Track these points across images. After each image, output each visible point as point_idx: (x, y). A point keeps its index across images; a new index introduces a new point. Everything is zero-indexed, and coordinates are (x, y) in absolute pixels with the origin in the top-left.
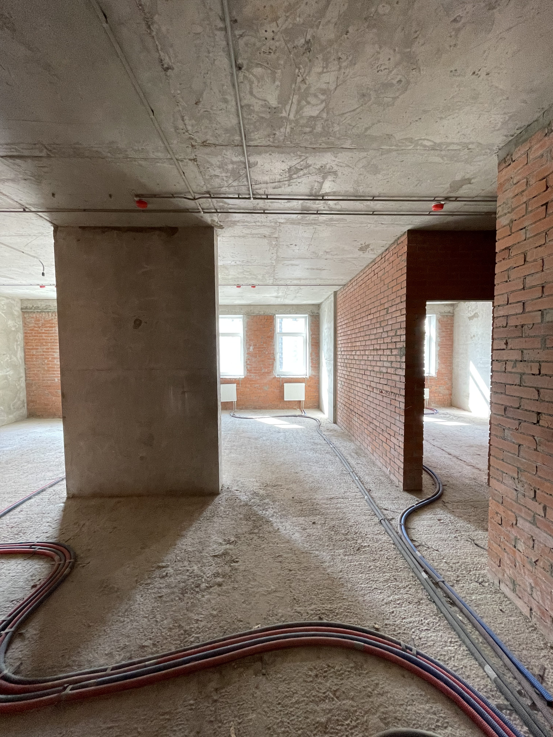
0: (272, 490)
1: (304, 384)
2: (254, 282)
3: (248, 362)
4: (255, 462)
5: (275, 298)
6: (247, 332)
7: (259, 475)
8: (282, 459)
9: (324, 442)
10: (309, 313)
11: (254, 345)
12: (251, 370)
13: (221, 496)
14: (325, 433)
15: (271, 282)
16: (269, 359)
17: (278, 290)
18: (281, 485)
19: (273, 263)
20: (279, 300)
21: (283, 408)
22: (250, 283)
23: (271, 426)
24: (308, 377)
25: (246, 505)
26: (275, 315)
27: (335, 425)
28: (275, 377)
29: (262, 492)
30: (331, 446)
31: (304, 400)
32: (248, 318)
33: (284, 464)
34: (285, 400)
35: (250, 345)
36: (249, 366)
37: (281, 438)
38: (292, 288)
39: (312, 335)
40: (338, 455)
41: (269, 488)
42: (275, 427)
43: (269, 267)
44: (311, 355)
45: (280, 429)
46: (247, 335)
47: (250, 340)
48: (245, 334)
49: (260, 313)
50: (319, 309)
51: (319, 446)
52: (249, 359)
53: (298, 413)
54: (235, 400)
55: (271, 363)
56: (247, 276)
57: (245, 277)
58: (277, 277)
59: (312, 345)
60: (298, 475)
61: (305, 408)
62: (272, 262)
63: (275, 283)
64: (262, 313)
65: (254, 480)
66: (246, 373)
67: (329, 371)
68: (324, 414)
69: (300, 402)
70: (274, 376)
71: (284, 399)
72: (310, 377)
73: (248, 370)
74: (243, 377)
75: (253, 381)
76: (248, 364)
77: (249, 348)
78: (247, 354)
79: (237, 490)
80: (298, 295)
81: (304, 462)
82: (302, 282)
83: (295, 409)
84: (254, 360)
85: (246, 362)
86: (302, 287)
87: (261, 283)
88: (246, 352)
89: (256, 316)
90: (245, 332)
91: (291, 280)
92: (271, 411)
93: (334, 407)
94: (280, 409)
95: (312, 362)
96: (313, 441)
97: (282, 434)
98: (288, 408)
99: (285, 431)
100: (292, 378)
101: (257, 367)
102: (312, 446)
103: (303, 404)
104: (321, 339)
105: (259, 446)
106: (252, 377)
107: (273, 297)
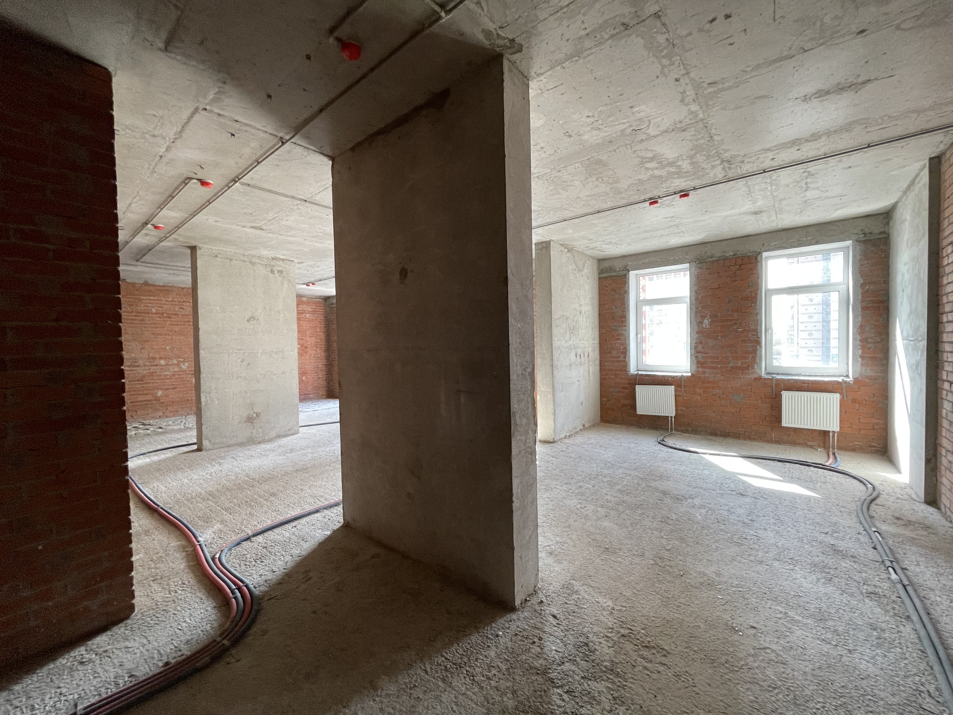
0: (634, 656)
1: (837, 397)
2: (681, 184)
3: (700, 348)
4: (643, 555)
5: (753, 217)
6: (696, 292)
7: (628, 594)
8: (713, 569)
9: (872, 555)
10: (856, 237)
11: (711, 317)
12: (706, 363)
13: (514, 617)
14: (884, 528)
15: (718, 173)
16: (744, 341)
17: (750, 193)
18: (666, 654)
19: (695, 114)
20: (764, 218)
21: (779, 442)
22: (672, 190)
23: (731, 477)
24: (850, 379)
25: (544, 672)
26: (760, 253)
27: (931, 509)
28: (760, 378)
29: (605, 651)
30: (894, 576)
31: (837, 429)
32: (700, 268)
33: (711, 585)
34: (784, 424)
35: (704, 317)
36: (700, 355)
37: (740, 511)
38: (784, 176)
39: (862, 285)
40: (915, 618)
41: (629, 647)
42: (740, 480)
43: (692, 131)
44: (861, 329)
45: (748, 486)
46: (697, 299)
47: (702, 307)
48: (694, 298)
49: (727, 255)
50: (888, 224)
51: (846, 564)
52: (701, 343)
53: (817, 456)
54: (673, 415)
55: (750, 349)
56: (657, 172)
57: (653, 177)
58: (727, 155)
59: (864, 309)
60: (736, 637)
61: (840, 448)
62: (691, 112)
63: (731, 174)
64: (731, 253)
65: (610, 603)
66: (695, 366)
67: (913, 368)
68: (899, 471)
69: (825, 433)
70: (756, 376)
71: (780, 421)
72: (856, 380)
73: (698, 362)
74: (690, 374)
75: (709, 382)
76: (697, 352)
77: (701, 323)
78: (698, 333)
79: (554, 617)
80: (809, 194)
81: (775, 599)
82: (808, 150)
83: (811, 447)
84: (711, 343)
85: (696, 347)
86: (812, 167)
87: (697, 183)
88: (696, 330)
89: (717, 261)
90: (694, 293)
91: (770, 155)
92: (748, 442)
93: (928, 461)
94: (770, 441)
95: (863, 348)
96: (829, 540)
97: (747, 500)
98: (794, 443)
99: (761, 494)
100: (803, 382)
101: (718, 358)
102: (822, 558)
103: (833, 440)
104: (892, 295)
105: (674, 517)
106: (707, 375)
107: (744, 213)
